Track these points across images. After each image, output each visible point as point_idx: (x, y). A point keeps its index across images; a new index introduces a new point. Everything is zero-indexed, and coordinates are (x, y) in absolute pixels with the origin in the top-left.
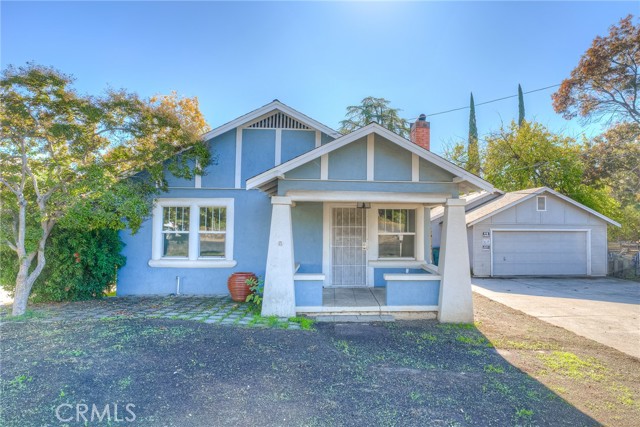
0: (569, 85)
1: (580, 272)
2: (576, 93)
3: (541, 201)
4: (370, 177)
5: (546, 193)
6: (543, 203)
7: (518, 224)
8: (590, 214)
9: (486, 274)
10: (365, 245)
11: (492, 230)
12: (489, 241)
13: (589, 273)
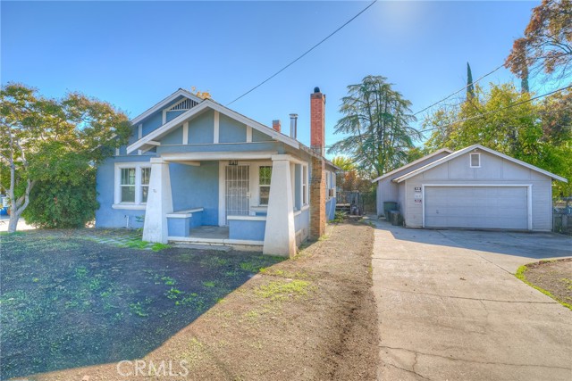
0: (520, 45)
1: (522, 227)
2: (532, 52)
3: (475, 158)
4: (216, 141)
5: (478, 150)
6: (478, 159)
7: (449, 180)
8: (530, 170)
9: (419, 225)
10: (248, 194)
11: (423, 185)
12: (421, 196)
13: (530, 227)
